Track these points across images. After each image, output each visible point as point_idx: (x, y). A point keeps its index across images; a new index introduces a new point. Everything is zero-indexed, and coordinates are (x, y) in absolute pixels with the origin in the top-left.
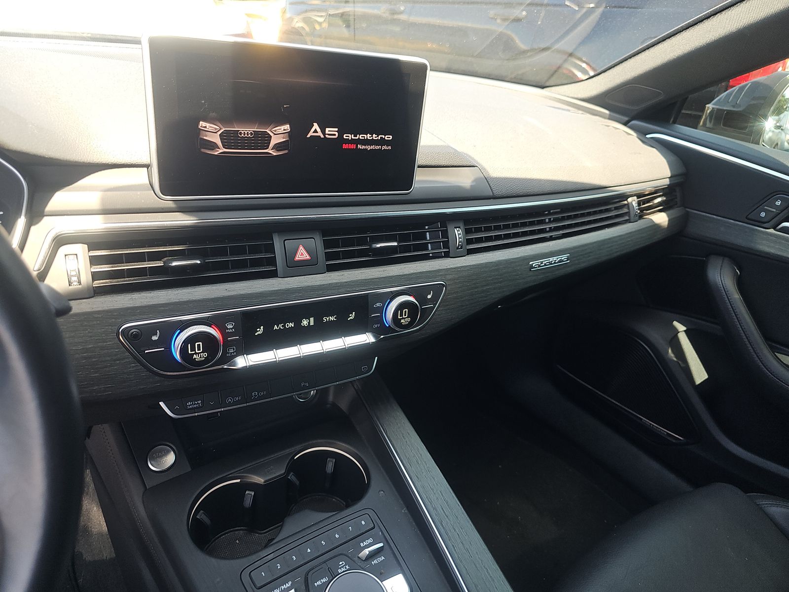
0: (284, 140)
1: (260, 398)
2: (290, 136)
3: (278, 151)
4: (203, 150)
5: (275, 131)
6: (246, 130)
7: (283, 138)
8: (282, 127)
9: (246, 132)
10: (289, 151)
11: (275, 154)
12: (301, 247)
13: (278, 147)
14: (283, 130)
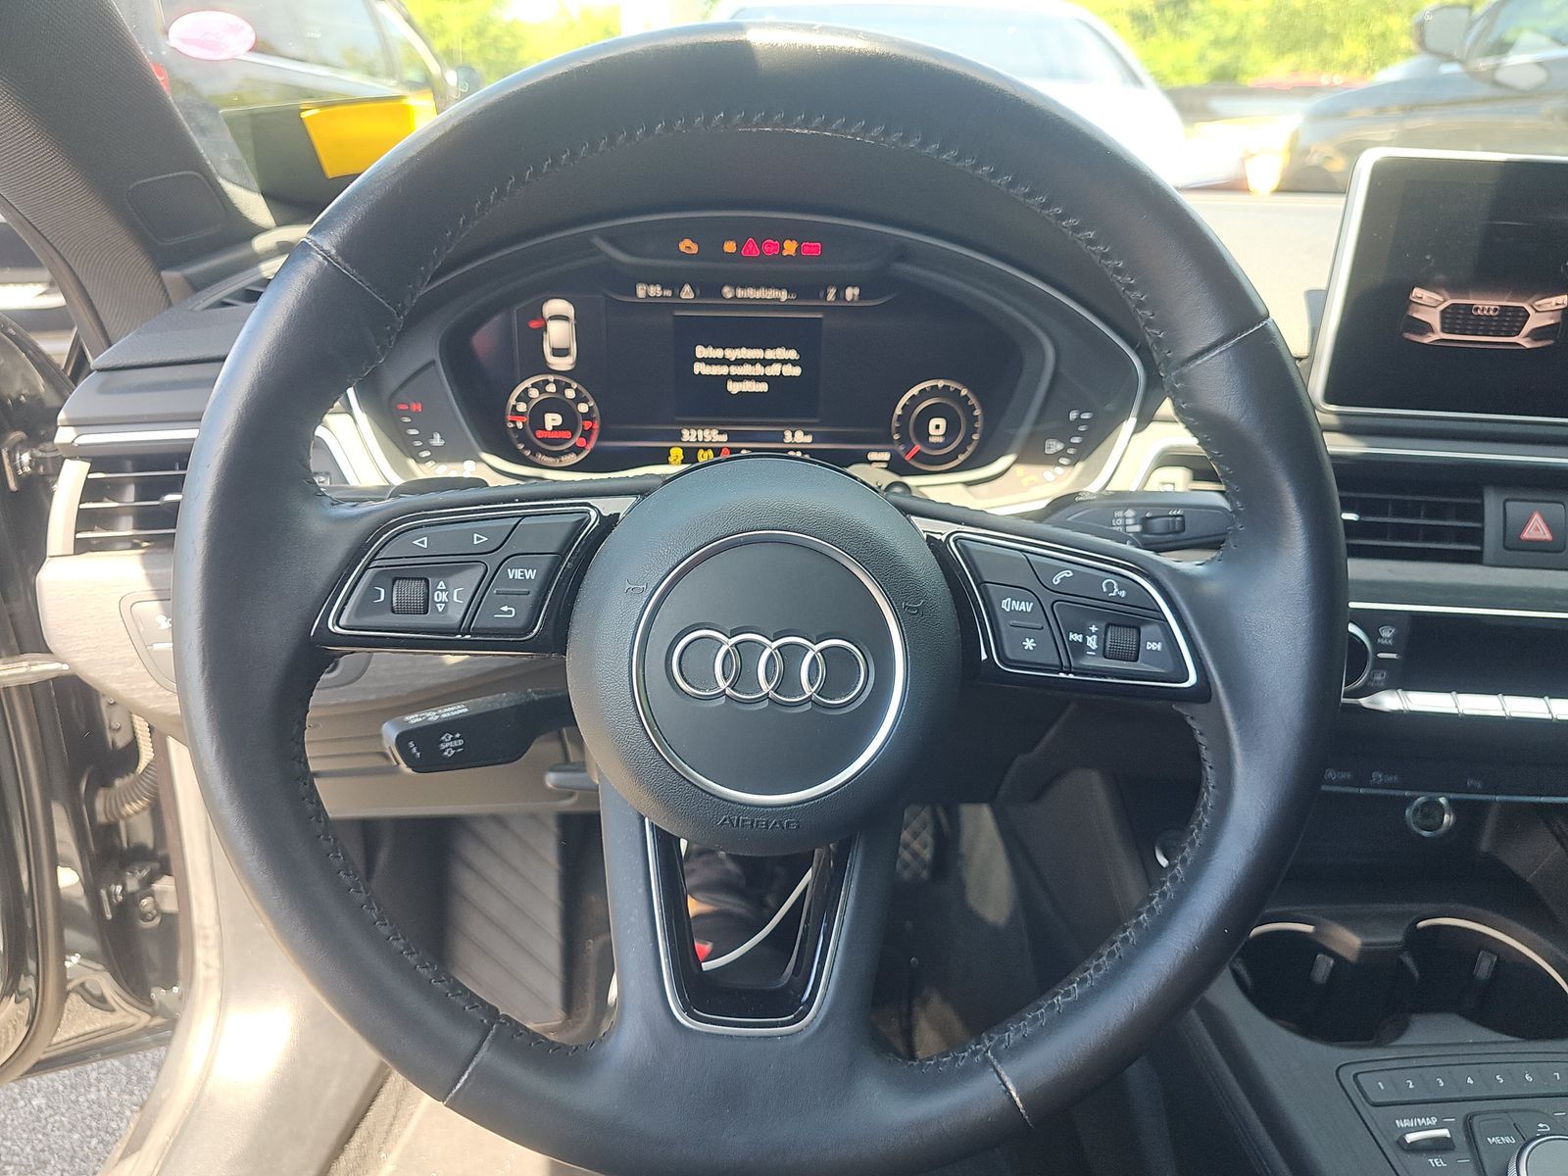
0: (1552, 322)
1: (1384, 786)
2: (1563, 316)
3: (1536, 340)
4: (1407, 335)
5: (1539, 306)
6: (1487, 304)
7: (1552, 318)
8: (1554, 300)
9: (1486, 307)
10: (1557, 341)
11: (1528, 346)
12: (1537, 517)
13: (1536, 334)
14: (1554, 304)
